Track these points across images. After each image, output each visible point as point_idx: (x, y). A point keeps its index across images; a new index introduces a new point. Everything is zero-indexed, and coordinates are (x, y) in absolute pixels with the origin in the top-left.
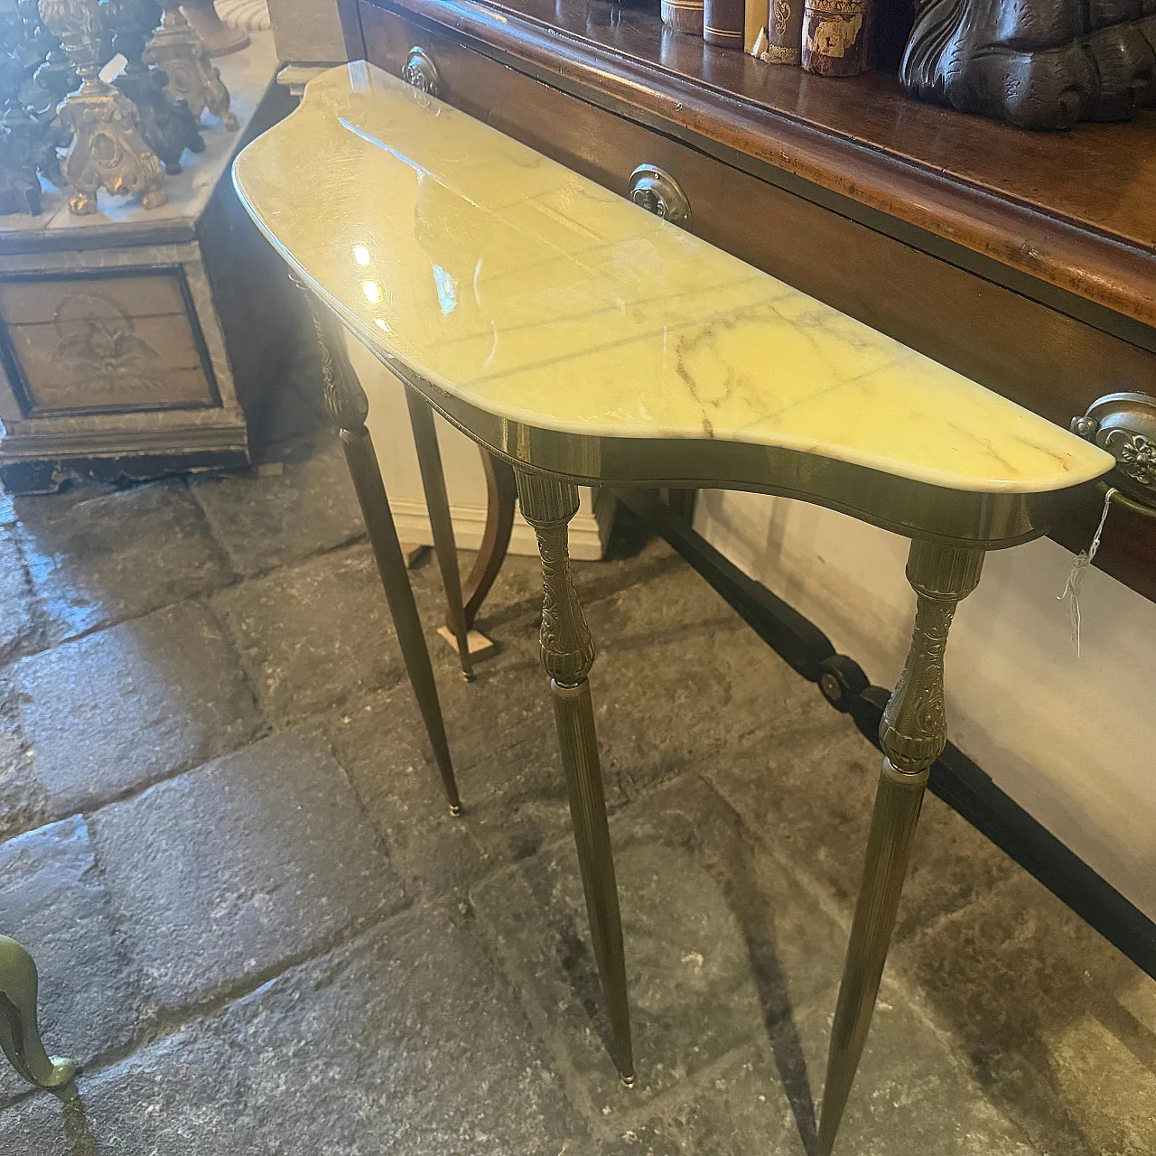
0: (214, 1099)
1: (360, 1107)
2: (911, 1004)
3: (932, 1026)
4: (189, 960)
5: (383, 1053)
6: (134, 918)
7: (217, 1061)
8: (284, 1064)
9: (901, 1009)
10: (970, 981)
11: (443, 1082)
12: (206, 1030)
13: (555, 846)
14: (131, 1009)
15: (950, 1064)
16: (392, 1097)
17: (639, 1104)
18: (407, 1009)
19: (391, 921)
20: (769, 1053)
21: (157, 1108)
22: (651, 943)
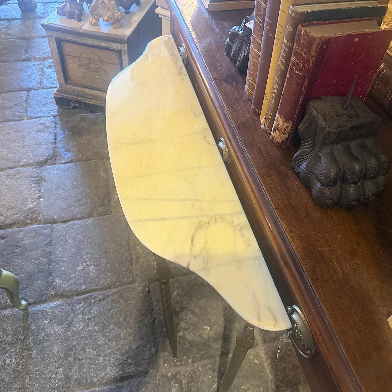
0: (63, 324)
1: (100, 341)
2: (265, 363)
3: (268, 372)
4: (67, 281)
5: (111, 326)
6: (56, 262)
7: (67, 313)
8: (83, 321)
9: (261, 364)
10: (285, 362)
11: (124, 341)
12: (67, 303)
13: (180, 278)
14: (48, 290)
15: (268, 385)
16: (109, 340)
17: (175, 366)
18: (122, 315)
19: (126, 286)
20: (217, 364)
21: (47, 322)
22: (196, 318)
